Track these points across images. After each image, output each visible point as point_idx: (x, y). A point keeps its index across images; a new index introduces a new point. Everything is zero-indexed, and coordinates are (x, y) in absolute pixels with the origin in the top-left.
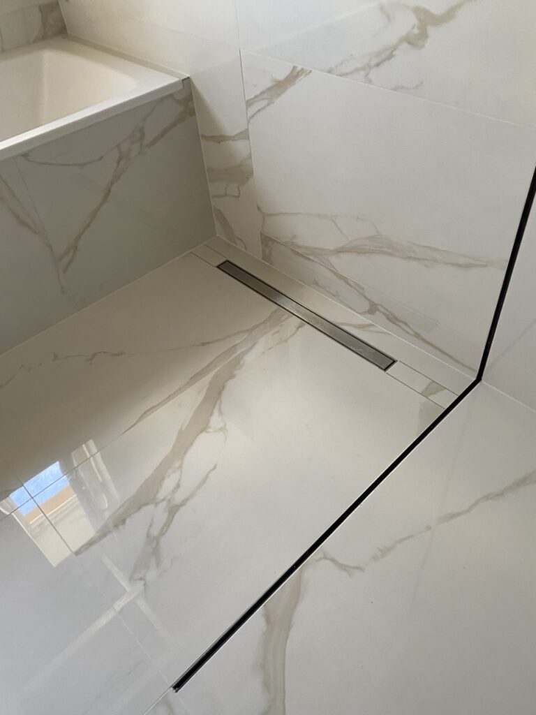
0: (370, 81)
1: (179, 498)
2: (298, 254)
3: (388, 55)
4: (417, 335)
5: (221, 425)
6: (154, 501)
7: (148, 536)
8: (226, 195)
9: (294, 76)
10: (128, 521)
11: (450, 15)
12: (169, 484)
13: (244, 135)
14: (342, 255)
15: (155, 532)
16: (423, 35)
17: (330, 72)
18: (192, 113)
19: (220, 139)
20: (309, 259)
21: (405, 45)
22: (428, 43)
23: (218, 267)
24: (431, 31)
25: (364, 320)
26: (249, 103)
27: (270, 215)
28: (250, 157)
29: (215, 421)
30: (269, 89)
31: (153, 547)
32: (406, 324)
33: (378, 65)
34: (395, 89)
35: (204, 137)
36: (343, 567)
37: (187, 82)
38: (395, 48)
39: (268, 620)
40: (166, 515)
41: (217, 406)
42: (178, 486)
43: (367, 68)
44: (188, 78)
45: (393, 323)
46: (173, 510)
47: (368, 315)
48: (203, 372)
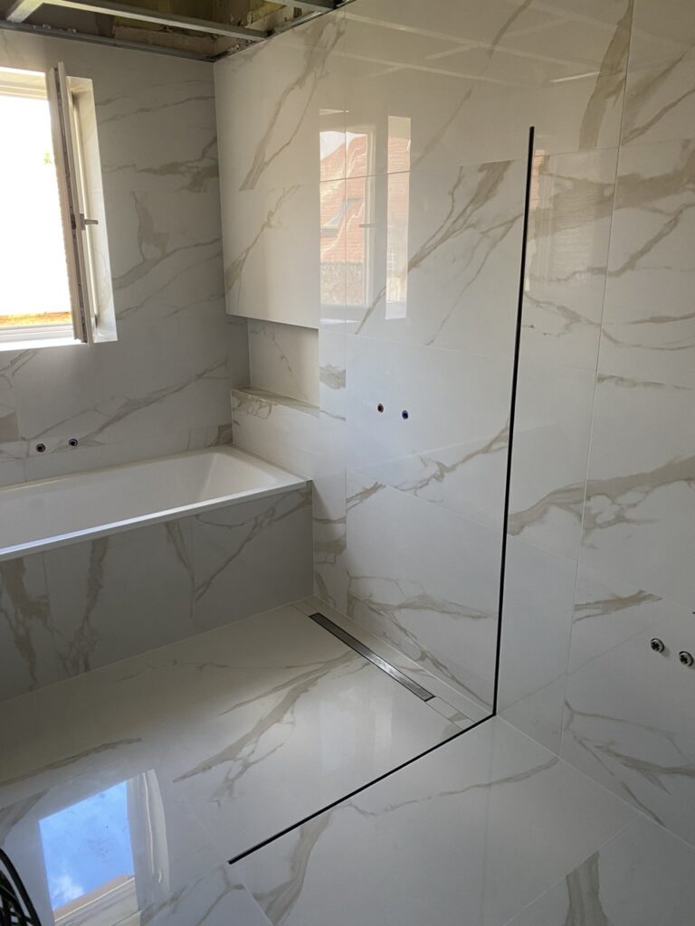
0: (416, 495)
1: (252, 759)
2: (373, 610)
3: (425, 483)
4: (453, 678)
5: (292, 720)
6: (234, 759)
7: (226, 778)
8: (325, 562)
9: (376, 488)
10: (214, 768)
11: (453, 468)
12: (246, 750)
13: (343, 520)
14: (403, 610)
15: (231, 776)
16: (442, 476)
17: (396, 487)
18: (310, 503)
19: (327, 521)
20: (379, 614)
21: (434, 480)
22: (445, 479)
23: (310, 617)
24: (446, 474)
25: (417, 665)
26: (348, 501)
27: (356, 578)
28: (345, 535)
29: (287, 717)
30: (361, 493)
31: (229, 784)
32: (445, 667)
33: (421, 487)
34: (430, 501)
35: (316, 519)
36: (362, 812)
37: (310, 483)
38: (429, 480)
39: (302, 835)
40: (241, 768)
41: (291, 708)
42: (253, 752)
43: (416, 488)
44: (311, 481)
45: (437, 667)
46: (246, 766)
47: (420, 662)
48: (284, 686)
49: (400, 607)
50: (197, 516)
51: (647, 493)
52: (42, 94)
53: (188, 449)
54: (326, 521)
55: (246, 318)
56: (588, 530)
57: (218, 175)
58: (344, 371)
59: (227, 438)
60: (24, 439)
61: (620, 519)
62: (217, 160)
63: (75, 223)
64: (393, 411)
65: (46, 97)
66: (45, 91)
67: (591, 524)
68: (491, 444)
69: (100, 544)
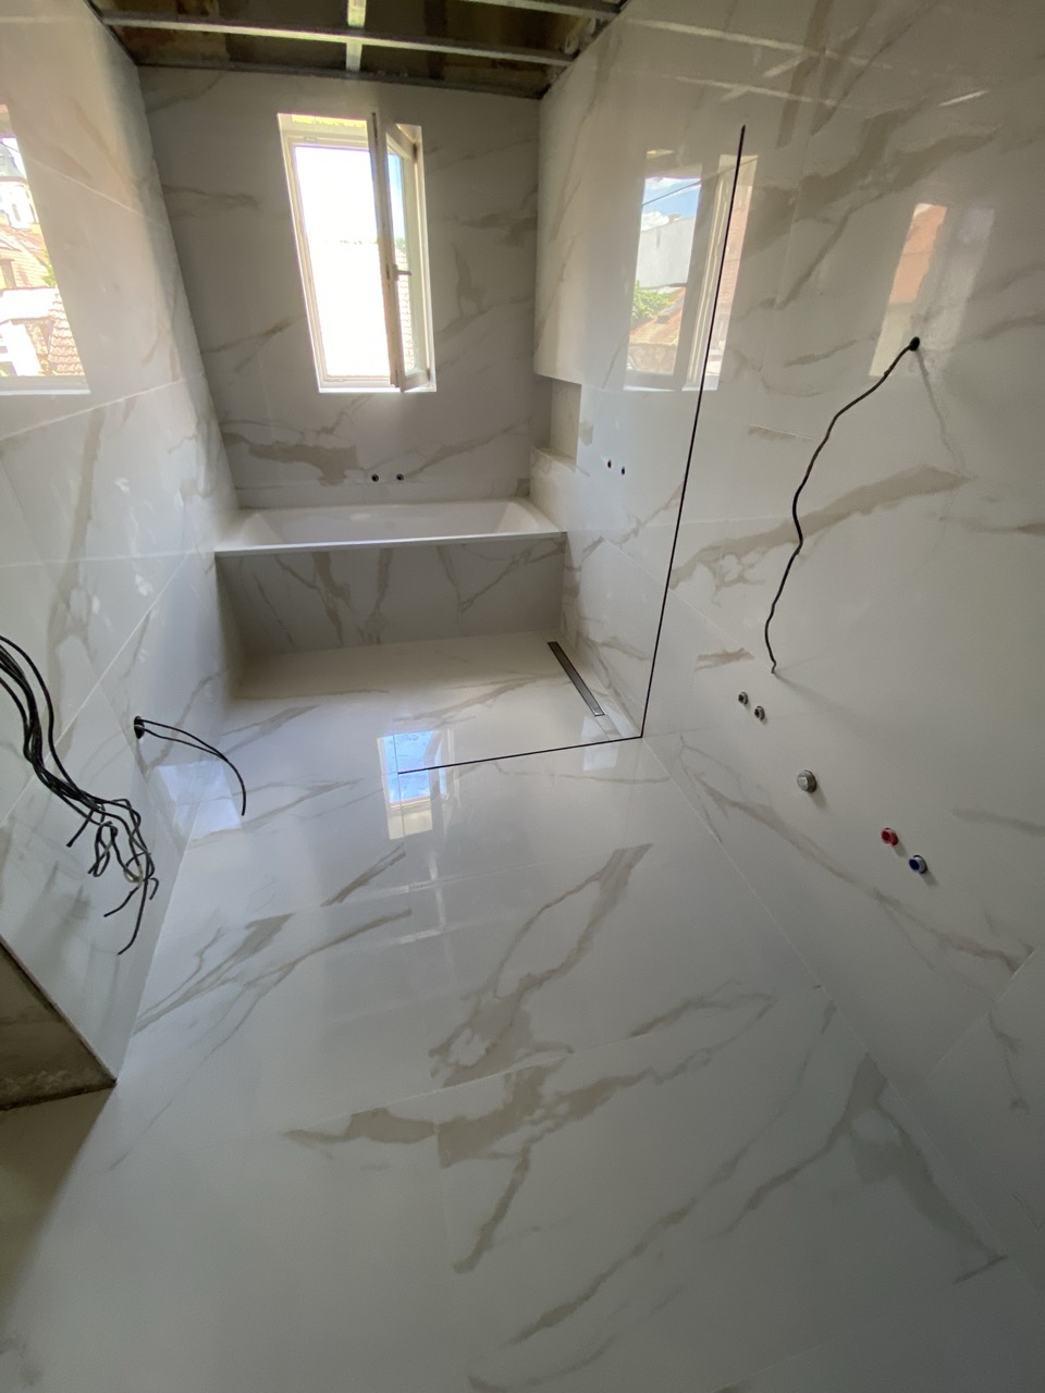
0: (622, 548)
3: (627, 537)
5: (491, 704)
9: (600, 540)
10: (422, 719)
11: (645, 524)
13: (580, 568)
14: (604, 648)
16: (638, 531)
17: (612, 541)
18: (563, 550)
21: (633, 534)
22: (639, 534)
23: (548, 644)
24: (640, 530)
25: (605, 692)
26: (584, 550)
30: (591, 545)
32: (620, 696)
33: (625, 541)
34: (629, 554)
35: (566, 567)
36: (500, 770)
37: (565, 534)
38: (630, 534)
40: (439, 723)
41: (495, 697)
43: (622, 542)
44: (566, 532)
45: (616, 695)
46: (443, 723)
48: (497, 683)
49: (604, 644)
50: (463, 545)
51: (764, 553)
52: (362, 145)
53: (491, 497)
54: (571, 569)
55: (551, 379)
56: (718, 587)
57: (536, 229)
58: (592, 428)
59: (525, 491)
60: (362, 469)
61: (741, 579)
62: (536, 212)
63: (390, 273)
64: (616, 467)
65: (368, 149)
66: (367, 142)
67: (722, 583)
68: (669, 502)
69: (387, 552)
